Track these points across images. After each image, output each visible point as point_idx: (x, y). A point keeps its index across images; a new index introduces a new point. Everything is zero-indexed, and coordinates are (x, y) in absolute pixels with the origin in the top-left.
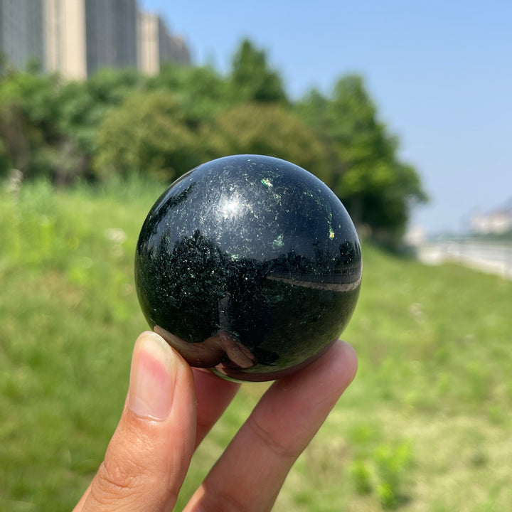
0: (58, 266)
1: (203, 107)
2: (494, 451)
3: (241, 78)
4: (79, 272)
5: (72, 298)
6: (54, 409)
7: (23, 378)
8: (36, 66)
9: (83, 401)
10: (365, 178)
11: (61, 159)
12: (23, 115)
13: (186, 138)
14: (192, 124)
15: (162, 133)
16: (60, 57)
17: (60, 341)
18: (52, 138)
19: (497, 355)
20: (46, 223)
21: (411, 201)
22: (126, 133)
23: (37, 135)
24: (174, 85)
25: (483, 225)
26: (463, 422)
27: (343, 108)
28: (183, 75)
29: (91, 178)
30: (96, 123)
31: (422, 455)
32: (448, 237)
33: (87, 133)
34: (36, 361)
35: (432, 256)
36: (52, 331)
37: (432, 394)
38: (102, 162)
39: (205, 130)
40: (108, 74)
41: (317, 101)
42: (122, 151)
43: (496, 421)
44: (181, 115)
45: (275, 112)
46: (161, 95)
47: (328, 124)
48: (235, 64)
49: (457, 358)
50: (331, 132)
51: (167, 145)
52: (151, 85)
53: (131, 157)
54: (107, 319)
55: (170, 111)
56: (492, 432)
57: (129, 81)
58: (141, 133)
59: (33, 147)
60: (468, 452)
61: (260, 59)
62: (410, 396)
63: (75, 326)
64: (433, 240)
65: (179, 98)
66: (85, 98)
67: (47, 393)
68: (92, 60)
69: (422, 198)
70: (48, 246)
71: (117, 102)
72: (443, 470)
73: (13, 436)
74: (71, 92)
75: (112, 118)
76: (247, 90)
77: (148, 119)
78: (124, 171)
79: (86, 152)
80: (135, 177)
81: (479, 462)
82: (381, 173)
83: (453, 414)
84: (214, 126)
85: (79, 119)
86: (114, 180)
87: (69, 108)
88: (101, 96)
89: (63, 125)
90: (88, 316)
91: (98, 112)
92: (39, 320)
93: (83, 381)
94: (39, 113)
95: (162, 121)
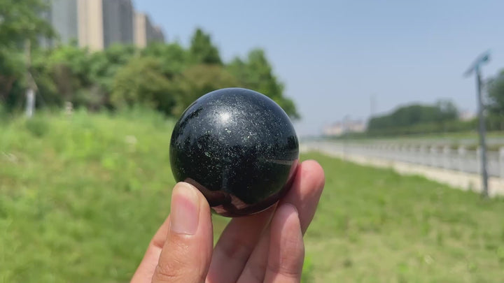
0: (95, 158)
1: (174, 66)
2: (355, 258)
3: (196, 50)
4: (108, 162)
5: (106, 177)
7: (81, 226)
8: (75, 42)
9: (120, 238)
11: (91, 95)
12: (67, 70)
13: (164, 83)
14: (169, 76)
15: (151, 80)
18: (86, 84)
20: (88, 133)
22: (130, 80)
23: (77, 82)
24: (157, 53)
26: (336, 242)
27: (253, 67)
28: (162, 48)
29: (110, 107)
30: (112, 75)
33: (108, 81)
34: (88, 215)
36: (97, 197)
38: (116, 98)
39: (177, 79)
40: (117, 47)
41: (239, 63)
42: (128, 91)
43: (354, 241)
44: (162, 71)
45: (215, 69)
46: (150, 59)
47: (246, 76)
48: (192, 42)
51: (155, 88)
52: (144, 54)
53: (133, 94)
55: (155, 68)
56: (352, 247)
57: (131, 51)
58: (139, 80)
59: (75, 89)
60: (341, 259)
61: (207, 40)
63: (109, 194)
65: (160, 61)
66: (105, 61)
68: (107, 40)
69: (297, 117)
70: (89, 147)
71: (124, 63)
72: (329, 270)
74: (96, 58)
75: (121, 72)
76: (200, 57)
77: (143, 73)
78: (130, 103)
79: (106, 93)
80: (137, 105)
81: (348, 264)
84: (182, 76)
85: (101, 73)
86: (125, 108)
87: (96, 67)
88: (114, 60)
89: (92, 77)
90: (117, 188)
91: (112, 69)
92: (89, 190)
93: (119, 225)
94: (77, 69)
95: (151, 74)
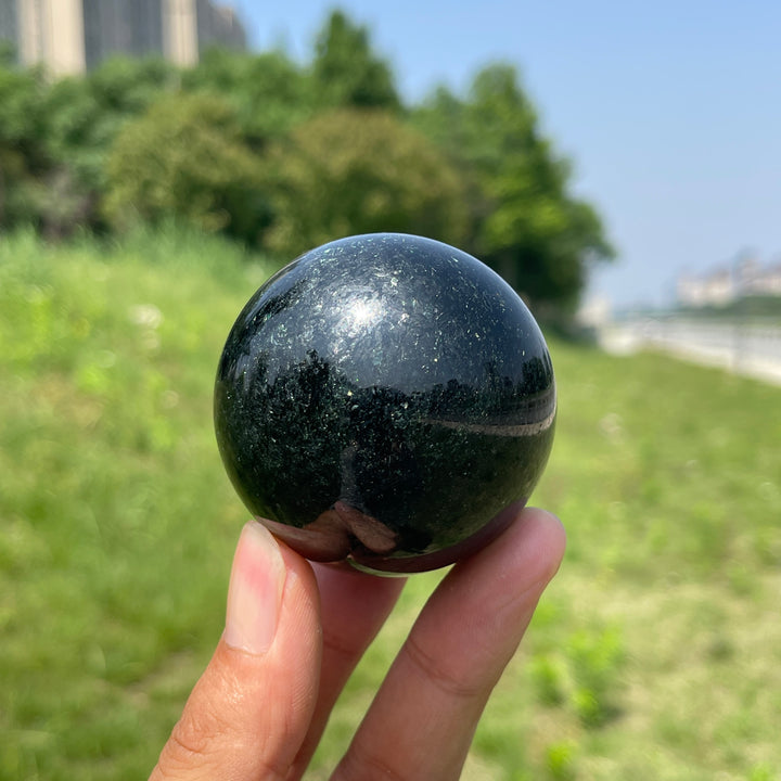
0: (59, 364)
1: (271, 116)
2: (742, 636)
3: (329, 69)
4: (93, 374)
5: (86, 414)
6: (68, 586)
7: (18, 539)
8: (8, 54)
9: (116, 572)
10: (520, 224)
11: (53, 198)
13: (246, 164)
14: (255, 142)
15: (209, 156)
16: (42, 40)
17: (74, 480)
18: (38, 166)
19: (734, 491)
20: (38, 298)
21: (589, 259)
22: (152, 157)
23: (15, 162)
24: (225, 82)
25: (696, 293)
26: (692, 593)
27: (485, 114)
28: (239, 66)
29: (99, 228)
30: (104, 143)
31: (635, 644)
32: (645, 313)
33: (93, 159)
34: (38, 512)
35: (621, 341)
36: (59, 465)
37: (641, 552)
38: (116, 202)
39: (276, 151)
40: (121, 65)
41: (446, 104)
42: (147, 186)
43: (742, 591)
44: (238, 129)
45: (381, 123)
46: (205, 97)
47: (464, 140)
48: (320, 48)
49: (674, 496)
50: (470, 154)
51: (216, 176)
52: (190, 83)
53: (161, 194)
54: (142, 445)
55: (220, 123)
56: (736, 607)
57: (156, 76)
58: (176, 156)
59: (9, 181)
60: (704, 639)
61: (359, 41)
62: (608, 554)
63: (93, 458)
64: (621, 317)
65: (233, 103)
66: (87, 103)
67: (57, 562)
68: (92, 45)
69: (606, 253)
70: (42, 333)
71: (137, 109)
72: (668, 667)
73: (11, 629)
74: (65, 94)
75: (131, 133)
76: (339, 89)
77: (187, 134)
78: (153, 217)
79: (91, 188)
80: (169, 223)
81: (721, 654)
82: (545, 216)
83: (676, 581)
84: (289, 144)
85: (78, 137)
86: (138, 231)
87: (63, 120)
88: (113, 100)
89: (54, 146)
90: (113, 441)
91: (108, 125)
92: (38, 449)
93: (115, 541)
94: (16, 127)
95: (209, 138)
